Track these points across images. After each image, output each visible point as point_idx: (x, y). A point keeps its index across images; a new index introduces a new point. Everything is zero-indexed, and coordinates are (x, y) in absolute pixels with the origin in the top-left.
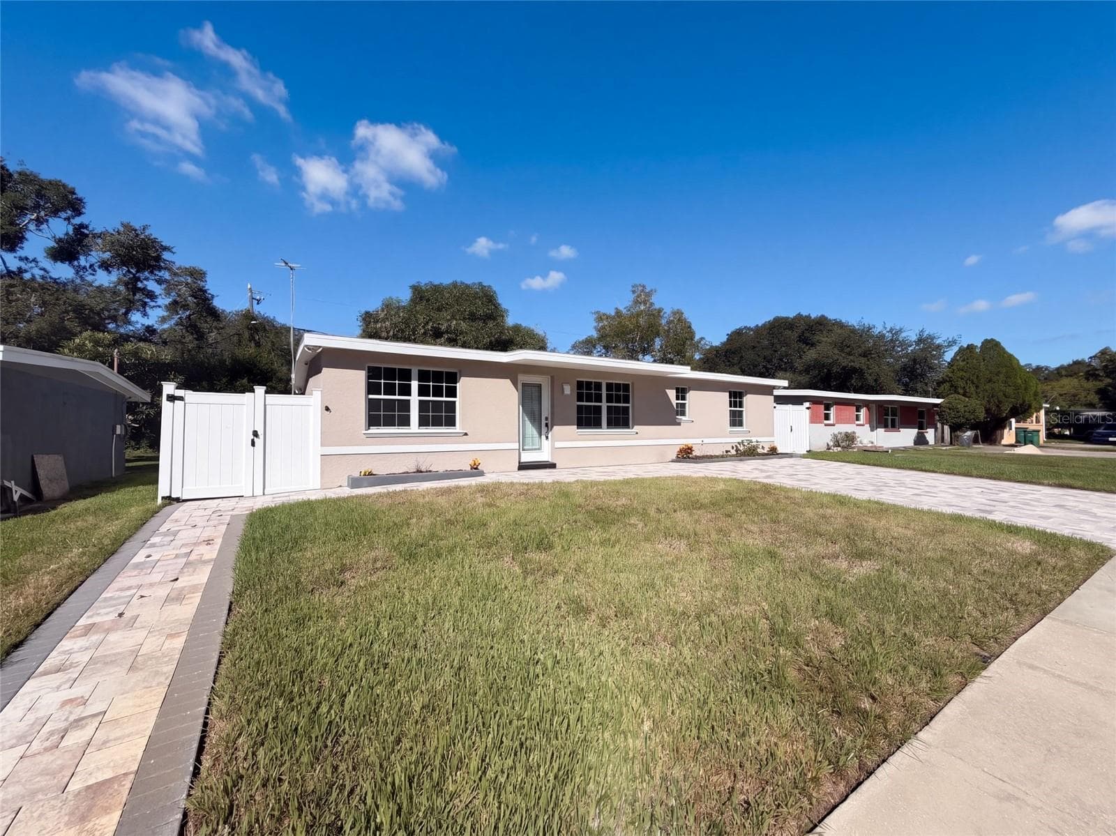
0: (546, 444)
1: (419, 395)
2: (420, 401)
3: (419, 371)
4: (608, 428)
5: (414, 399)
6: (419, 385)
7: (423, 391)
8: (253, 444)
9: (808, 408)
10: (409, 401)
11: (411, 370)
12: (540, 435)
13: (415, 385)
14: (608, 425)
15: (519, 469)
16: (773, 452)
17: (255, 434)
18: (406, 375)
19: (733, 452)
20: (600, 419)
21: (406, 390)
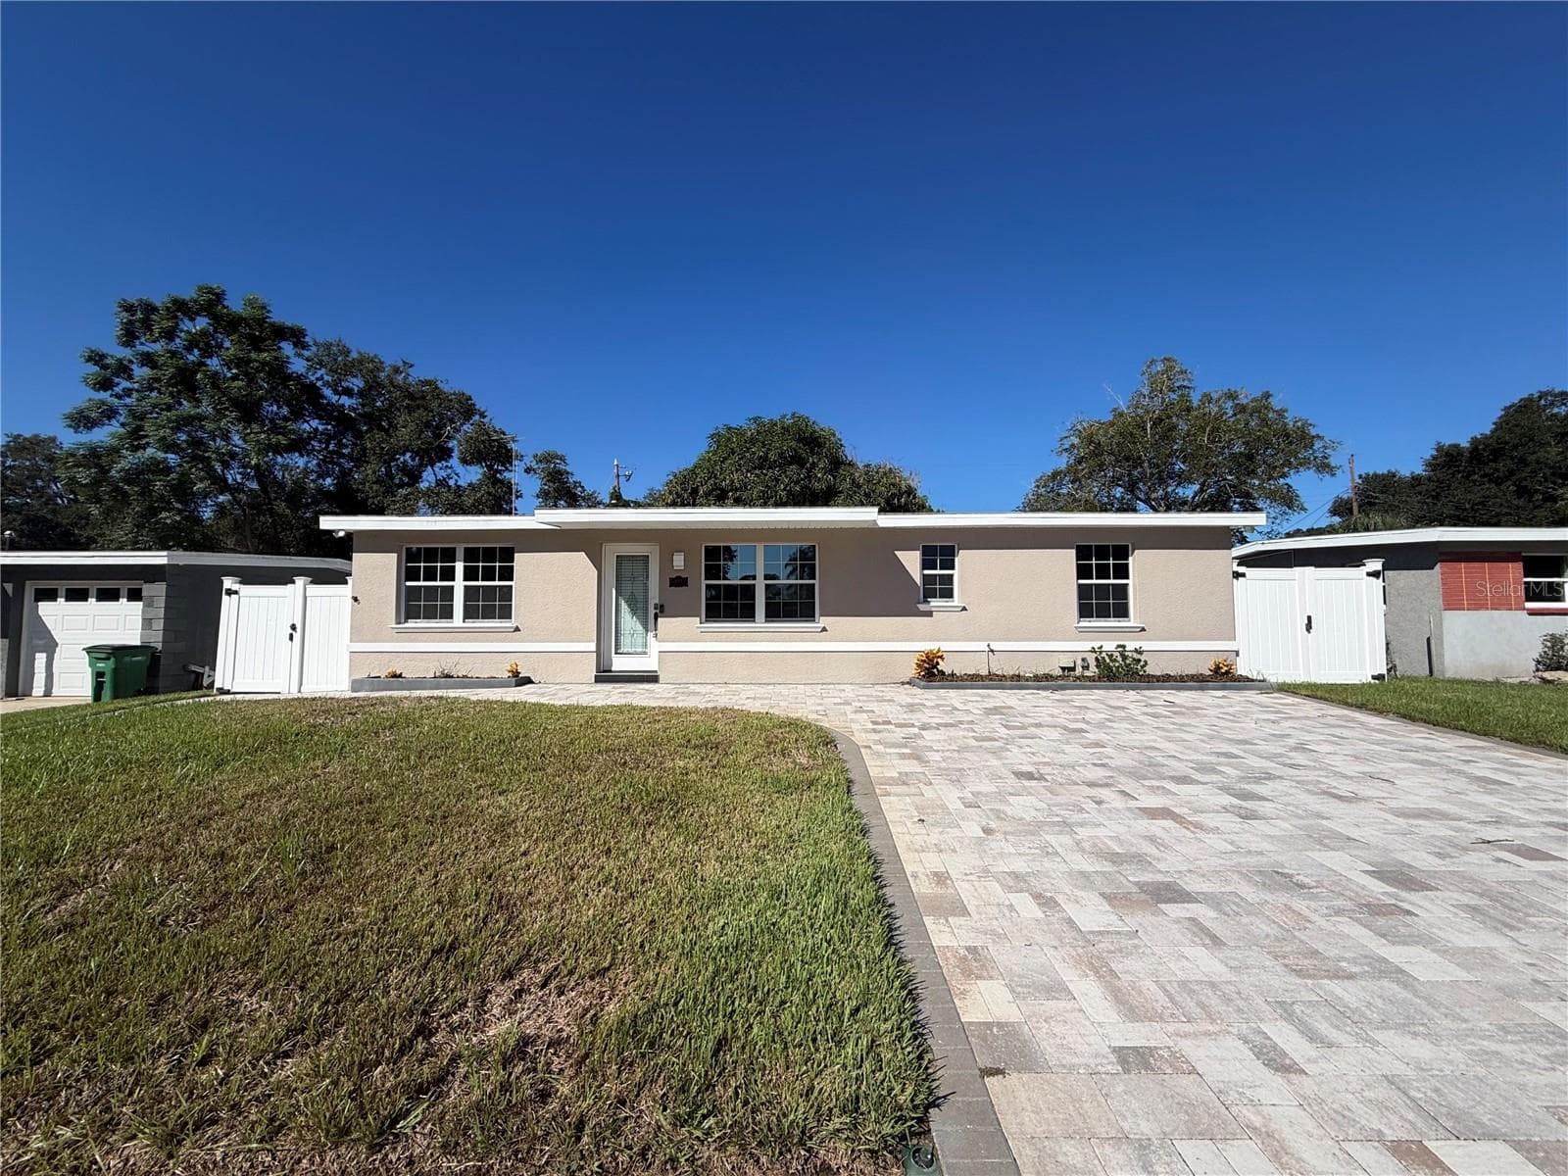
0: (655, 646)
1: (465, 579)
2: (465, 587)
3: (465, 548)
4: (766, 621)
5: (459, 584)
6: (465, 567)
7: (470, 574)
8: (291, 637)
9: (1375, 574)
10: (453, 587)
11: (455, 549)
12: (647, 631)
13: (459, 567)
14: (766, 617)
15: (596, 681)
16: (1223, 676)
17: (293, 627)
18: (449, 555)
19: (1093, 671)
20: (753, 607)
21: (449, 574)
